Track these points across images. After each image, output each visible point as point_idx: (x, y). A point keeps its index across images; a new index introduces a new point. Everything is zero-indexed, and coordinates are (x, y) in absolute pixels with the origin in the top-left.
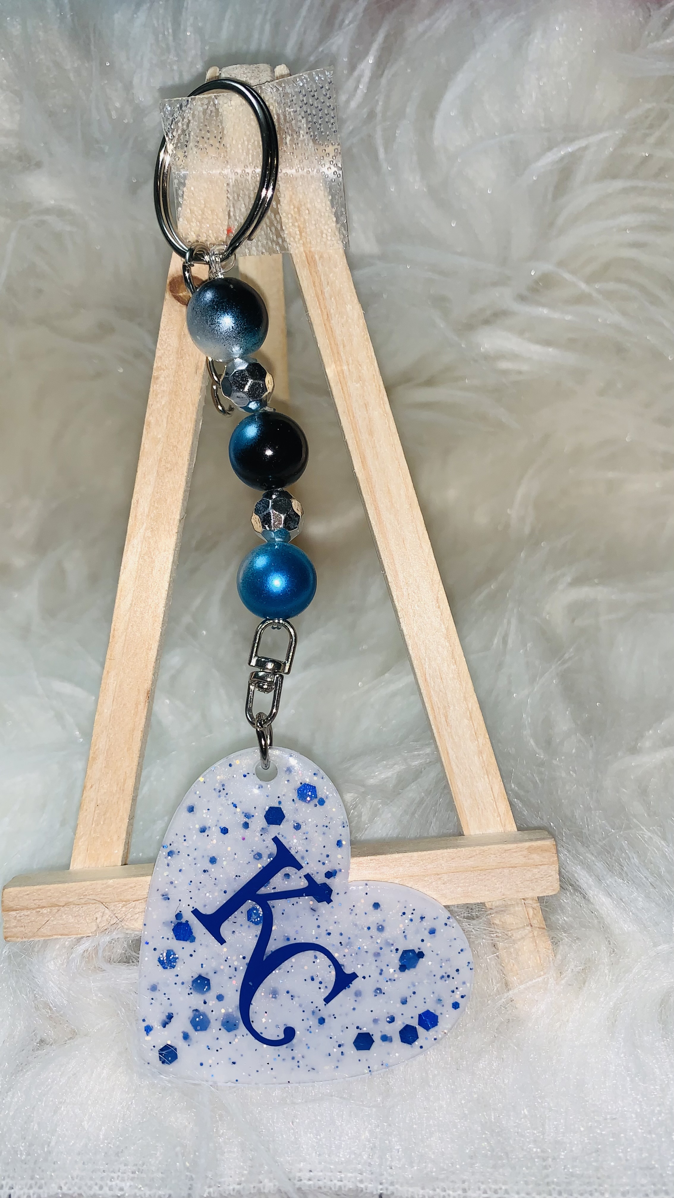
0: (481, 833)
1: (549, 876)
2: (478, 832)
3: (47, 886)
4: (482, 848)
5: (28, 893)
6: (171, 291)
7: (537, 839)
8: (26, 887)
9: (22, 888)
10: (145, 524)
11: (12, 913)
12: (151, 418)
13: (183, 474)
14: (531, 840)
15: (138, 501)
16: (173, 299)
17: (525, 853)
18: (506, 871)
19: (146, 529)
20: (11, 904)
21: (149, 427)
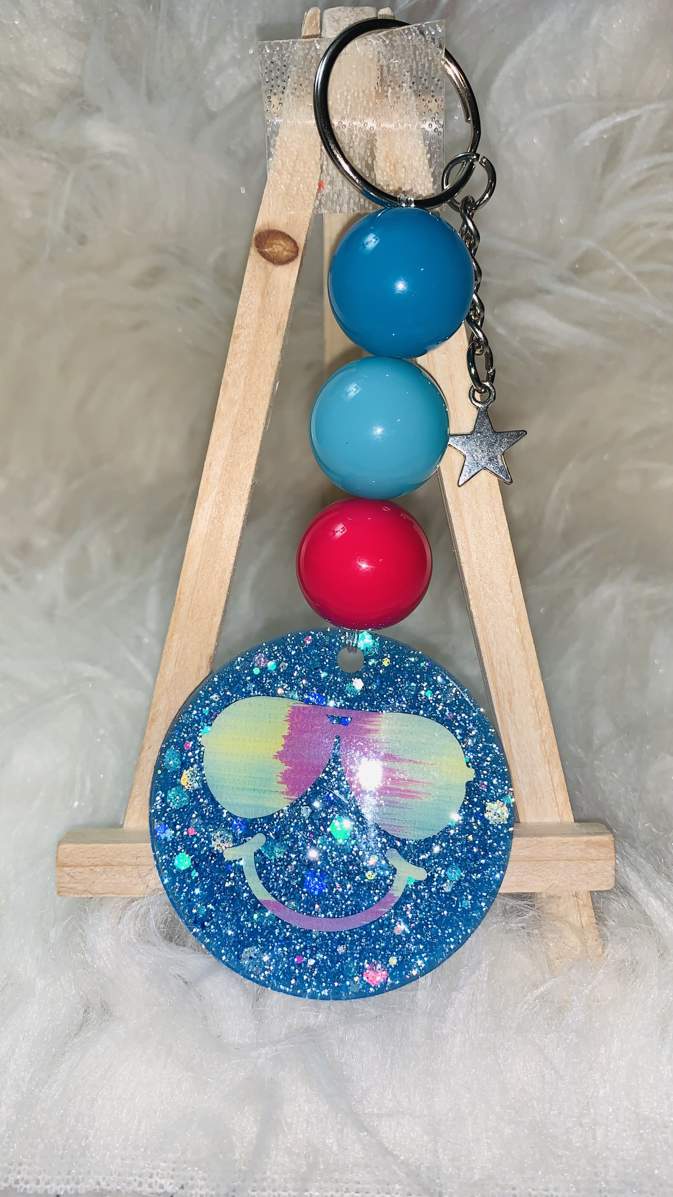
0: (537, 821)
1: (605, 872)
2: (534, 820)
3: (102, 845)
4: (539, 839)
5: (82, 850)
6: (257, 246)
7: (596, 834)
8: (81, 845)
9: (77, 846)
10: (217, 488)
11: (65, 869)
12: (228, 378)
13: (258, 438)
14: (589, 834)
15: (210, 464)
16: (259, 255)
17: (583, 847)
18: (562, 864)
19: (218, 493)
20: (66, 860)
21: (227, 388)
